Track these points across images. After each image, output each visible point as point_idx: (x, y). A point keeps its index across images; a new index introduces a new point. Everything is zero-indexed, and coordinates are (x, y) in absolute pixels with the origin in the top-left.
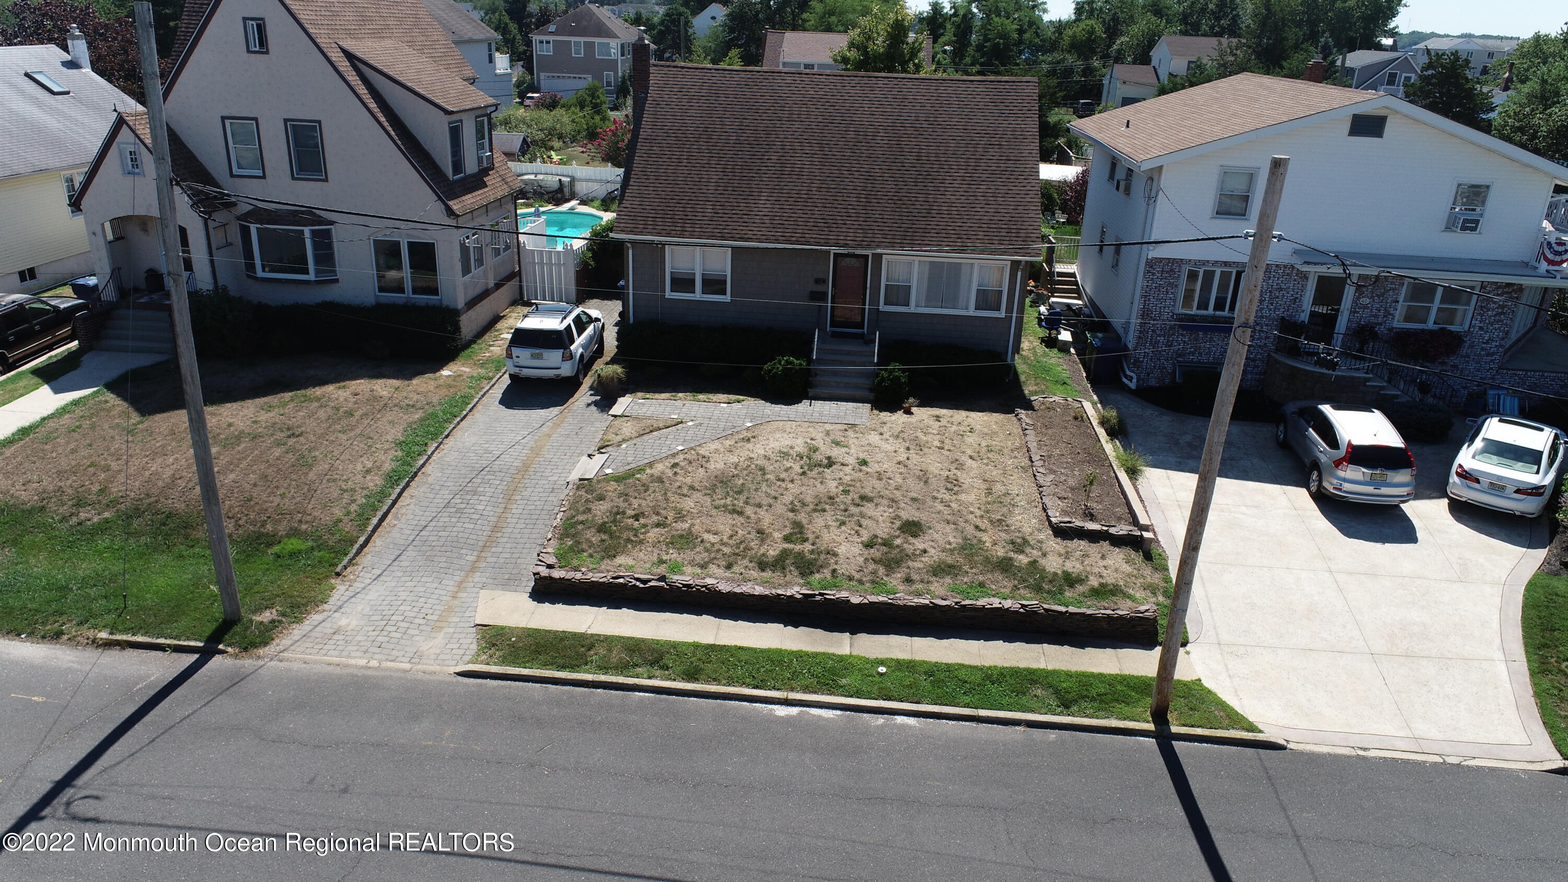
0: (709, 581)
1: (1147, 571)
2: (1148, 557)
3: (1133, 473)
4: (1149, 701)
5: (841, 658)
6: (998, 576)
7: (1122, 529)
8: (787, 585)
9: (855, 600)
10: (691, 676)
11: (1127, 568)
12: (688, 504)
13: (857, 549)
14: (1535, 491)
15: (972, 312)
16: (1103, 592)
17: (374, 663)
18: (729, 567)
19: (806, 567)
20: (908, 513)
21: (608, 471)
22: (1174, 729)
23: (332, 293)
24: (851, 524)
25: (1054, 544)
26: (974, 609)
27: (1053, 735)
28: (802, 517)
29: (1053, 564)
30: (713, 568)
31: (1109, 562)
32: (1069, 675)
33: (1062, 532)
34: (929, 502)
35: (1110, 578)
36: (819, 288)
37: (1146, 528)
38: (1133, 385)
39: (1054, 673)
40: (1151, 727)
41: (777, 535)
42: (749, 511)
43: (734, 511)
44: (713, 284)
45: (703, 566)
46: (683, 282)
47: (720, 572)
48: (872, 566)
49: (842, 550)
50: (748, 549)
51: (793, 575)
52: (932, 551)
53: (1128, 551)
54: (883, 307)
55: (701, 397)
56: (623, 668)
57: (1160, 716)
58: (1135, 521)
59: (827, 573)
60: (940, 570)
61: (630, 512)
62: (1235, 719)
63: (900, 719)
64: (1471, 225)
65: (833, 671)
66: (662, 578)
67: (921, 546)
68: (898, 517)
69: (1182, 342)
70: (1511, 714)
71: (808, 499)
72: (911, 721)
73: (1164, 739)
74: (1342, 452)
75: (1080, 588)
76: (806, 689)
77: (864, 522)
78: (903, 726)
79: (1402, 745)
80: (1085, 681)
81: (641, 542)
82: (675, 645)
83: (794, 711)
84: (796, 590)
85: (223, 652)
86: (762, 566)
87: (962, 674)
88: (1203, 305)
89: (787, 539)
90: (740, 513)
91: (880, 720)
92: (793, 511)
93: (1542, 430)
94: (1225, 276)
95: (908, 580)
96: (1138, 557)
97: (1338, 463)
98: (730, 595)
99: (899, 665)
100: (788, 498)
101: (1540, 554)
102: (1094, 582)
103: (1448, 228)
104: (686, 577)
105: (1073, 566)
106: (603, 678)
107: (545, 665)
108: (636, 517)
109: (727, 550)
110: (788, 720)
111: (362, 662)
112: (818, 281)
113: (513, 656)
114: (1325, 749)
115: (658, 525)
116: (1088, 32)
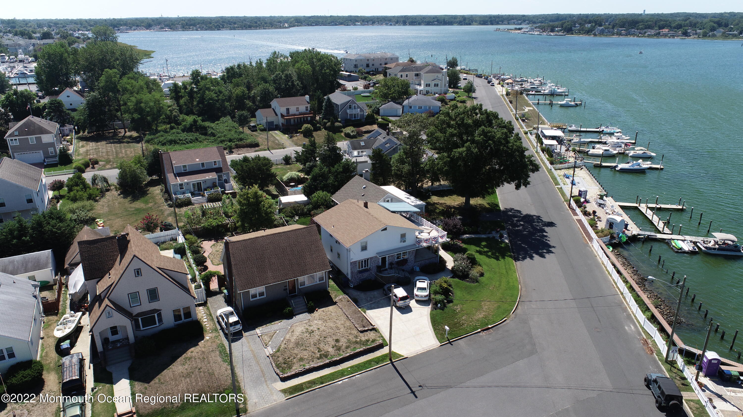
0: (312, 366)
1: (377, 334)
2: (376, 331)
3: (365, 312)
4: (388, 358)
5: (342, 370)
6: (357, 345)
7: (371, 327)
8: (325, 361)
9: (338, 359)
10: (322, 383)
11: (374, 335)
12: (295, 352)
13: (332, 349)
14: (427, 296)
15: (318, 282)
16: (373, 341)
17: (270, 405)
18: (313, 361)
19: (326, 356)
20: (335, 338)
21: (274, 350)
22: (393, 361)
23: (163, 327)
24: (327, 344)
25: (361, 335)
26: (357, 353)
27: (378, 369)
28: (318, 346)
29: (363, 339)
30: (311, 363)
31: (371, 335)
32: (375, 358)
33: (362, 332)
34: (337, 334)
35: (373, 338)
36: (285, 288)
37: (374, 326)
38: (352, 287)
39: (373, 359)
40: (390, 362)
41: (316, 352)
42: (307, 348)
43: (305, 350)
44: (261, 294)
45: (309, 363)
46: (254, 296)
47: (312, 363)
48: (336, 351)
49: (329, 350)
50: (313, 357)
51: (325, 359)
52: (344, 344)
53: (373, 331)
54: (300, 287)
55: (272, 323)
56: (310, 387)
57: (391, 360)
58: (372, 325)
59: (330, 355)
60: (347, 347)
61: (287, 358)
62: (401, 356)
63: (357, 376)
64: (404, 241)
65: (342, 373)
66: (304, 369)
67: (341, 344)
68: (333, 339)
69: (359, 275)
70: (433, 339)
71: (316, 342)
72: (358, 376)
73: (392, 363)
74: (398, 299)
75: (370, 342)
76: (341, 378)
77: (329, 343)
78: (358, 377)
79: (422, 350)
80: (378, 358)
81: (294, 363)
82: (315, 379)
83: (341, 382)
84: (327, 361)
85: (241, 415)
86: (319, 359)
87: (361, 365)
88: (362, 267)
89: (319, 352)
90: (307, 350)
91: (354, 377)
92: (315, 345)
93: (424, 282)
94: (365, 261)
95: (343, 352)
96: (374, 332)
97: (398, 301)
98: (318, 366)
99: (351, 367)
100: (312, 343)
101: (430, 306)
102: (371, 340)
103: (401, 242)
104: (307, 367)
105: (366, 338)
106: (310, 390)
107: (298, 392)
108: (289, 358)
109: (310, 358)
110: (341, 383)
111: (268, 405)
112: (285, 287)
113: (291, 393)
114: (413, 355)
115: (294, 358)
116: (242, 92)
